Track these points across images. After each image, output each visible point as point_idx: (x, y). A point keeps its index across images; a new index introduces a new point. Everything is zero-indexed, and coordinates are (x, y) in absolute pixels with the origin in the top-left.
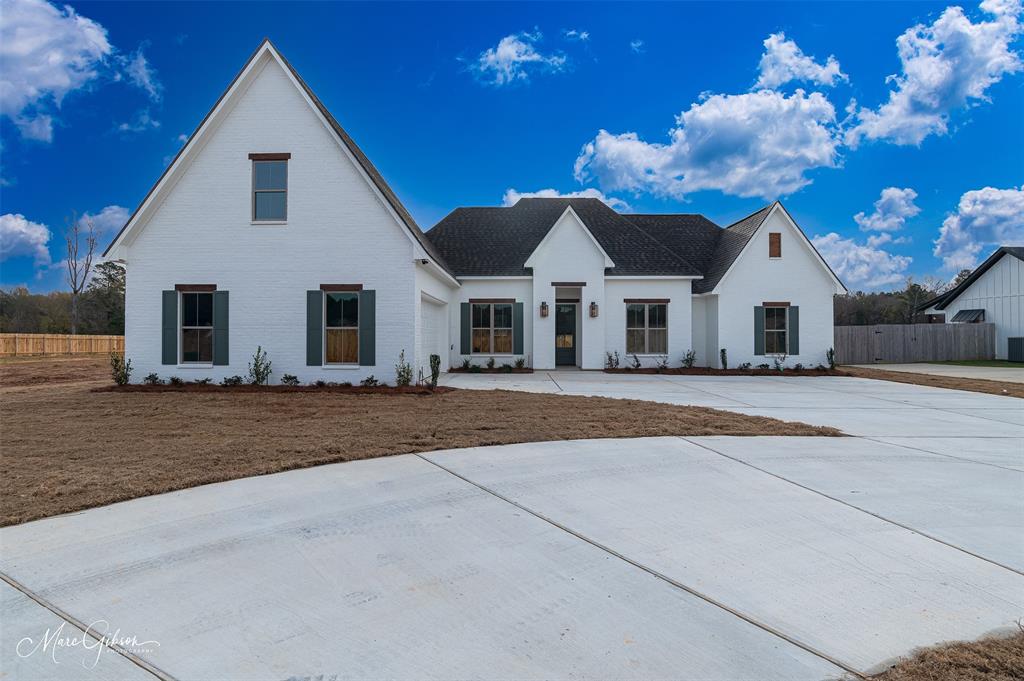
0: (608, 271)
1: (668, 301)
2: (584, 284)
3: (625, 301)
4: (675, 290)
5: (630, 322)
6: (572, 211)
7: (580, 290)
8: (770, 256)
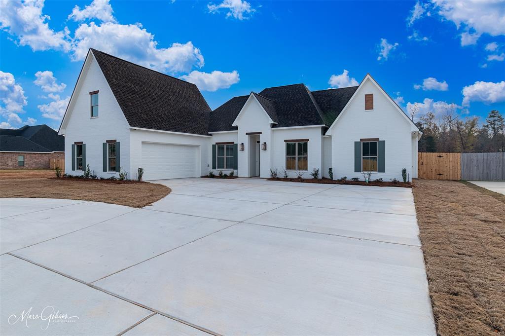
0: (273, 126)
1: (308, 140)
2: (261, 133)
3: (285, 141)
4: (311, 134)
5: (288, 153)
6: (254, 96)
7: (259, 136)
8: (366, 109)
